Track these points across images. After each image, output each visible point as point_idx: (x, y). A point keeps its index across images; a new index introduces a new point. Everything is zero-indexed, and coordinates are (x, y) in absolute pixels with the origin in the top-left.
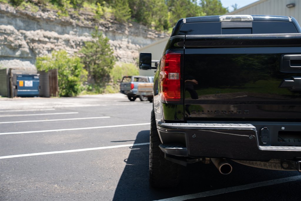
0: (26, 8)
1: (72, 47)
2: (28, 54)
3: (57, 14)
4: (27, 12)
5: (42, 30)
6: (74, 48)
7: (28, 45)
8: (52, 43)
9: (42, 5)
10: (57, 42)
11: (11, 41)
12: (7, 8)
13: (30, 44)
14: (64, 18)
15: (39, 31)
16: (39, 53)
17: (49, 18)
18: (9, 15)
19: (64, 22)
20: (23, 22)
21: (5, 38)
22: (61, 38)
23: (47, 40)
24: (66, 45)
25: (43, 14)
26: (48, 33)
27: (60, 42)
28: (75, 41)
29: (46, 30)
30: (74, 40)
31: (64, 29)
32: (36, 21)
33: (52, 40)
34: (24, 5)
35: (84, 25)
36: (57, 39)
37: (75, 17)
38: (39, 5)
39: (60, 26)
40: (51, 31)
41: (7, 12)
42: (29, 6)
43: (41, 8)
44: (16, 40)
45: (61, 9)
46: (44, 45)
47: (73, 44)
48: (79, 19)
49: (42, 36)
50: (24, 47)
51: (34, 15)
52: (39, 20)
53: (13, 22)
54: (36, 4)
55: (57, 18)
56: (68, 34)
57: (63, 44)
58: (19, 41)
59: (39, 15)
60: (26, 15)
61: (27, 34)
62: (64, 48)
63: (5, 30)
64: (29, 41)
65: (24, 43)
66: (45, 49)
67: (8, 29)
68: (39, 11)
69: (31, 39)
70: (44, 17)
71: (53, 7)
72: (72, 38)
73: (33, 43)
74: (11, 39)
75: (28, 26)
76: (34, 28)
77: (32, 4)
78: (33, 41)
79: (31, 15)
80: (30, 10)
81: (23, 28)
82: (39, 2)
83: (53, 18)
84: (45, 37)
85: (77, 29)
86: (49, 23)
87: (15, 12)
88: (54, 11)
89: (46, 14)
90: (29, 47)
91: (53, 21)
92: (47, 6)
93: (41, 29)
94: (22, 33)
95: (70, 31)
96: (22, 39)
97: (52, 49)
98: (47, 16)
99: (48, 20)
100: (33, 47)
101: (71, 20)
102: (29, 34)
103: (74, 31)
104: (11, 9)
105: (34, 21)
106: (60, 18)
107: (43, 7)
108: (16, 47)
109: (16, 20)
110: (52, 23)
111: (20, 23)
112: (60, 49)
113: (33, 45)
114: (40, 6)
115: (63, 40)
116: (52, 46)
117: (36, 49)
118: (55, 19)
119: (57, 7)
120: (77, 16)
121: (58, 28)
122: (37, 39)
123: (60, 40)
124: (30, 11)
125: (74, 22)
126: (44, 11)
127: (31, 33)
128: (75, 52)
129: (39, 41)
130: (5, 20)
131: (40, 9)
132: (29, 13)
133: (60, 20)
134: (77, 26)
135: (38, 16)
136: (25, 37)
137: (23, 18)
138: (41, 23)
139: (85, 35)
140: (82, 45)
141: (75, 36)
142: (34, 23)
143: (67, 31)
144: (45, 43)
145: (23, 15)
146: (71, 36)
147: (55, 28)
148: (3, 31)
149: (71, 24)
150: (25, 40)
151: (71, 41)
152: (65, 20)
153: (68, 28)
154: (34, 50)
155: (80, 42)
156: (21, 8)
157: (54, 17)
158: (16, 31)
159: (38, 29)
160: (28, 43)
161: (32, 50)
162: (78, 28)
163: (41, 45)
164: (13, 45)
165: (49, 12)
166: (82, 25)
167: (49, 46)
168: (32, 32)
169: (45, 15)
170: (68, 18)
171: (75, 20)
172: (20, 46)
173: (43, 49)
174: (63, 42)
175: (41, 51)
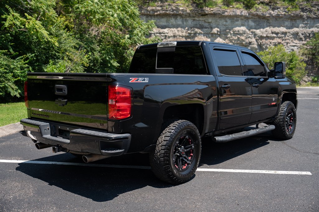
0: (257, 9)
1: (301, 39)
2: (256, 49)
3: (286, 10)
4: (257, 13)
5: (271, 27)
6: (302, 41)
7: (257, 42)
8: (279, 38)
9: (272, 4)
10: (285, 37)
11: (242, 40)
12: (242, 12)
13: (259, 41)
14: (294, 12)
15: (268, 28)
16: (267, 48)
17: (278, 15)
18: (242, 18)
19: (293, 17)
20: (254, 22)
21: (238, 38)
22: (289, 33)
23: (274, 35)
24: (294, 38)
25: (272, 12)
26: (277, 29)
27: (288, 36)
28: (305, 33)
29: (274, 27)
30: (303, 32)
31: (294, 22)
32: (266, 19)
33: (279, 35)
34: (256, 7)
35: (317, 16)
36: (285, 33)
37: (306, 9)
38: (270, 4)
39: (289, 20)
40: (279, 27)
41: (241, 16)
42: (260, 7)
43: (272, 7)
44: (247, 38)
45: (292, 5)
46: (271, 41)
47: (302, 36)
48: (310, 11)
49: (271, 32)
50: (253, 44)
51: (264, 15)
52: (269, 18)
53: (246, 23)
54: (267, 4)
55: (287, 14)
56: (298, 27)
57: (291, 38)
58: (250, 39)
59: (269, 13)
60: (257, 15)
61: (257, 32)
62: (292, 41)
63: (238, 31)
64: (258, 38)
65: (254, 40)
66: (272, 44)
67: (241, 30)
68: (269, 10)
69: (260, 36)
70: (274, 15)
71: (283, 4)
72: (302, 31)
73: (261, 40)
74: (243, 38)
75: (258, 25)
76: (264, 26)
77: (264, 5)
78: (261, 38)
79: (261, 15)
80: (261, 10)
81: (253, 27)
82: (270, 2)
83: (282, 15)
84: (272, 33)
85: (308, 22)
86: (278, 20)
87: (247, 15)
88: (283, 8)
89: (276, 12)
90: (258, 43)
91: (282, 17)
92: (278, 4)
93: (269, 26)
94: (252, 32)
95: (300, 24)
96: (252, 37)
97: (279, 43)
98: (276, 13)
99: (278, 17)
100: (261, 43)
101: (302, 13)
102: (258, 32)
103: (304, 24)
104: (245, 12)
105: (264, 20)
106: (290, 13)
107: (274, 5)
108: (246, 45)
109: (248, 21)
110: (281, 19)
111: (251, 23)
112: (287, 43)
113: (261, 42)
114: (270, 6)
115: (291, 34)
116: (280, 40)
117: (264, 45)
118: (285, 15)
119: (288, 3)
120: (309, 9)
121: (287, 23)
122: (265, 36)
123: (288, 34)
124: (261, 12)
125: (305, 14)
126: (273, 9)
127: (260, 31)
128: (304, 44)
129: (267, 38)
130: (239, 22)
131: (270, 8)
132: (259, 13)
133: (290, 15)
134: (308, 18)
135: (267, 15)
136: (255, 35)
137: (255, 19)
138: (271, 21)
139: (316, 27)
140: (312, 37)
141: (306, 28)
142: (264, 22)
143: (296, 25)
144: (273, 38)
145: (254, 16)
146: (300, 29)
147: (284, 23)
148: (237, 32)
149: (301, 17)
150: (255, 38)
151: (300, 34)
152: (294, 14)
153: (298, 21)
154: (261, 46)
155: (309, 34)
156: (253, 11)
157: (283, 13)
158: (247, 31)
159: (267, 27)
160: (257, 40)
161: (260, 46)
162: (309, 20)
163: (268, 41)
164: (244, 43)
165: (279, 10)
166: (315, 16)
167: (276, 40)
168: (262, 29)
169: (274, 13)
170: (298, 11)
171: (306, 13)
172: (250, 43)
173: (270, 45)
174: (291, 36)
175: (268, 46)
